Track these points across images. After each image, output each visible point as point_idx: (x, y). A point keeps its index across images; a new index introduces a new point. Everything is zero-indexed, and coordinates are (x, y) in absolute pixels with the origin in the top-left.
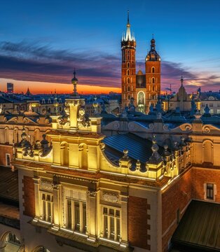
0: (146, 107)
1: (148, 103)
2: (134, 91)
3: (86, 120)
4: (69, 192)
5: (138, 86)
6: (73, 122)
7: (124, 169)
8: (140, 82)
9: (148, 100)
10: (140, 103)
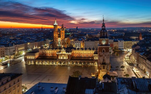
0: (61, 43)
1: (61, 42)
2: (57, 38)
3: (64, 50)
4: (63, 56)
5: (58, 37)
6: (63, 50)
7: (67, 53)
8: (59, 36)
9: (61, 41)
10: (59, 42)
